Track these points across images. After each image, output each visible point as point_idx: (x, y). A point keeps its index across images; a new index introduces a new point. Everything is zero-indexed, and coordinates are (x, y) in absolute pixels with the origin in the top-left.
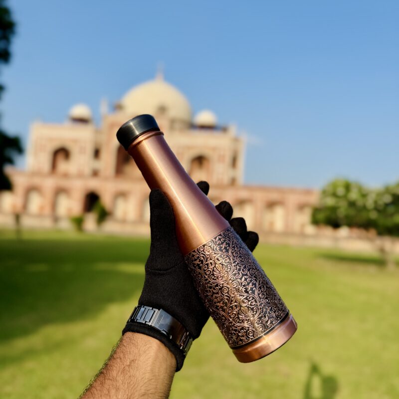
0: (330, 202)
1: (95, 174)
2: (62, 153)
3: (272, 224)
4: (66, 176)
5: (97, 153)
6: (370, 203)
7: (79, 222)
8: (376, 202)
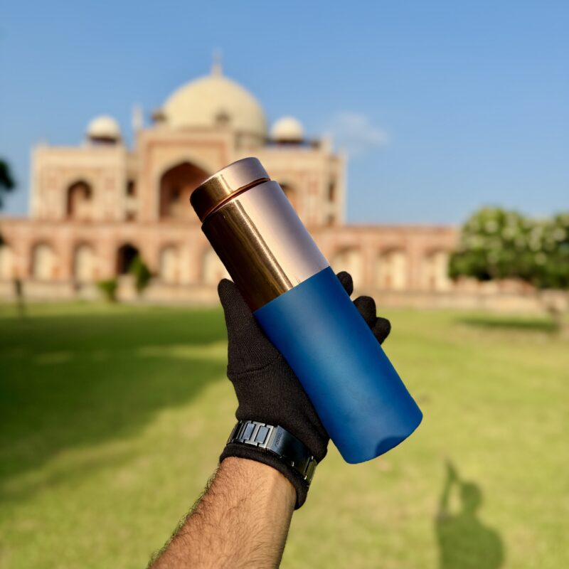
0: (476, 242)
1: (130, 217)
2: (80, 189)
3: (388, 279)
4: (88, 222)
5: (131, 187)
6: (535, 243)
7: (110, 289)
8: (543, 240)
